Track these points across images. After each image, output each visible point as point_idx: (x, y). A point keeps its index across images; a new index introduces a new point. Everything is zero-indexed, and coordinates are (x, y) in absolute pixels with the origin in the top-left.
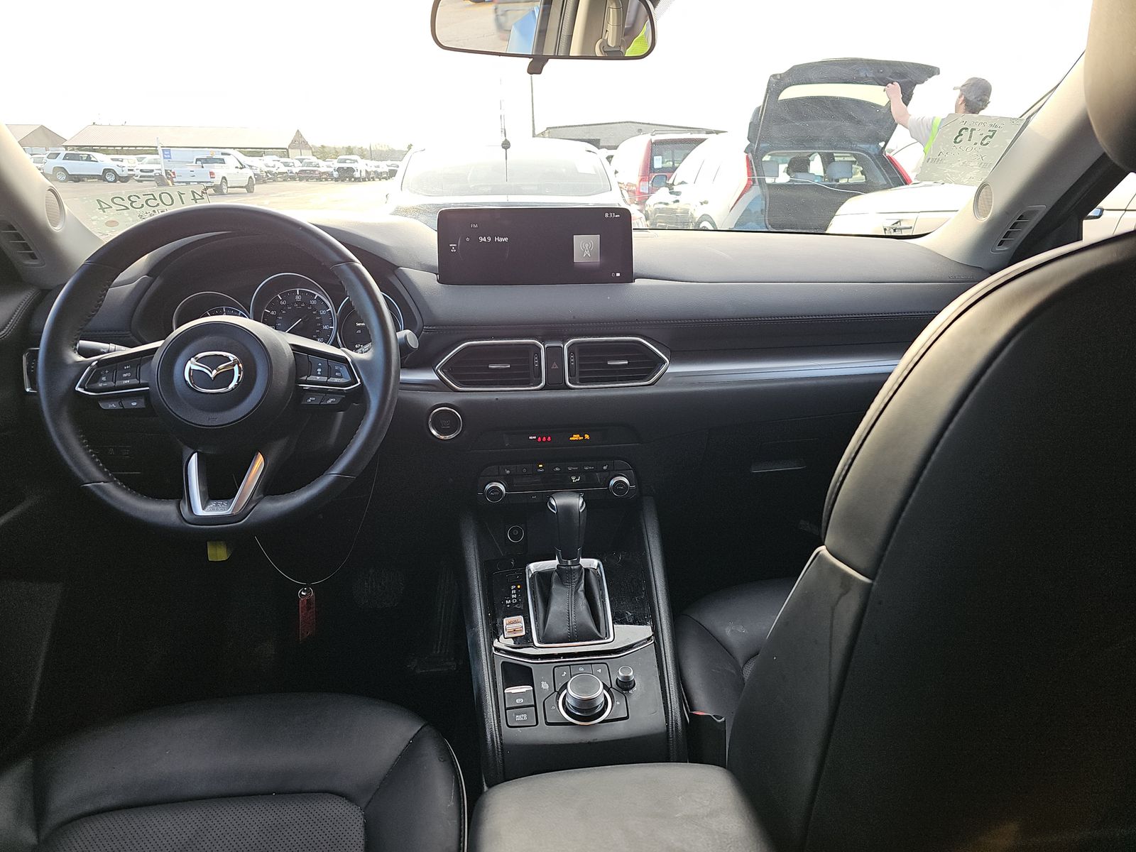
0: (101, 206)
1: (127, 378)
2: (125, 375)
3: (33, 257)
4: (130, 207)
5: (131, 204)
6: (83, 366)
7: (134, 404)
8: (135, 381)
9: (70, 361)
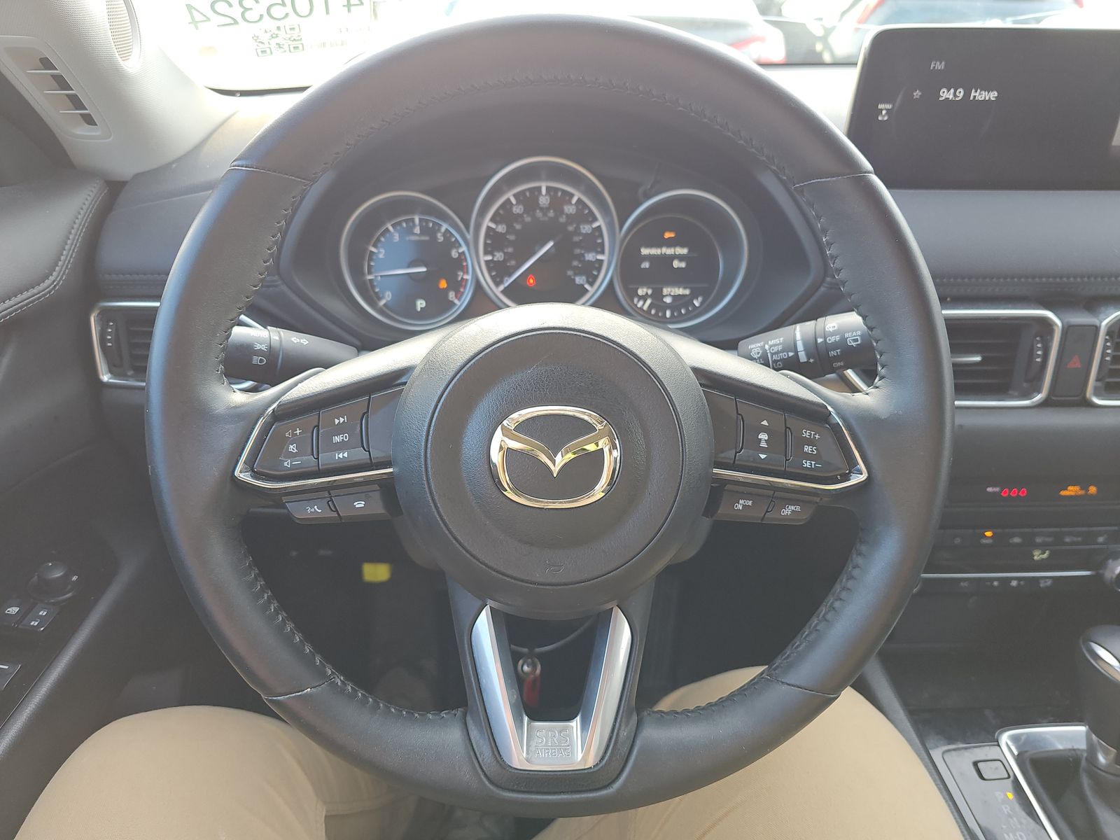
0: (193, 17)
1: (341, 447)
2: (337, 439)
3: (89, 120)
4: (239, 19)
5: (243, 15)
6: (246, 418)
7: (360, 504)
8: (360, 455)
9: (219, 408)
